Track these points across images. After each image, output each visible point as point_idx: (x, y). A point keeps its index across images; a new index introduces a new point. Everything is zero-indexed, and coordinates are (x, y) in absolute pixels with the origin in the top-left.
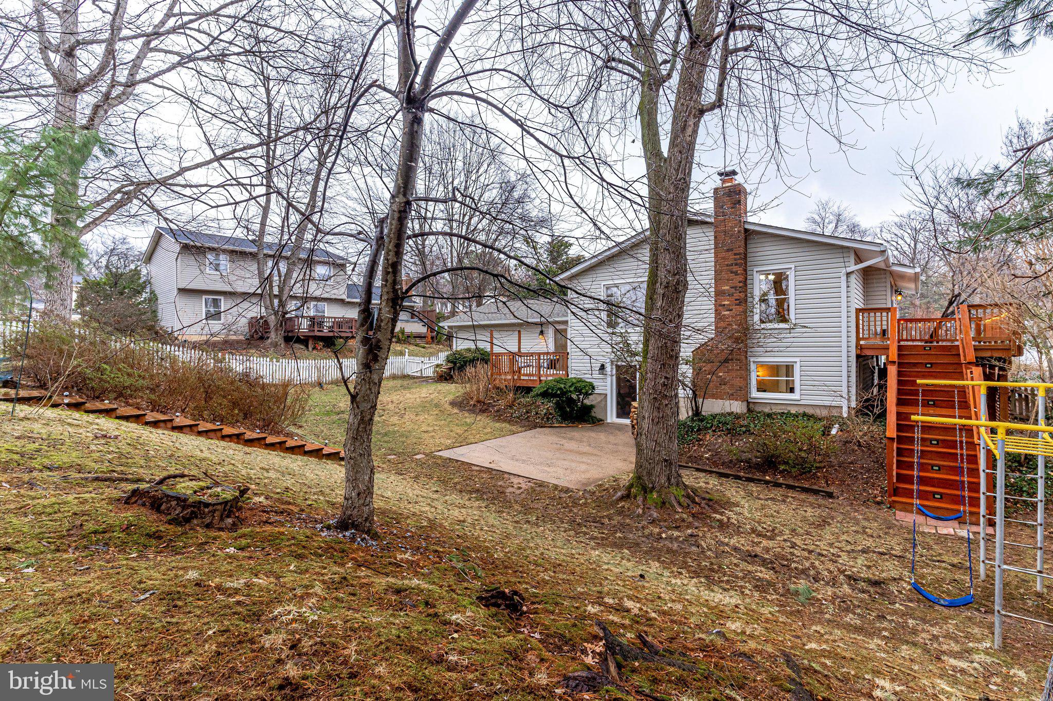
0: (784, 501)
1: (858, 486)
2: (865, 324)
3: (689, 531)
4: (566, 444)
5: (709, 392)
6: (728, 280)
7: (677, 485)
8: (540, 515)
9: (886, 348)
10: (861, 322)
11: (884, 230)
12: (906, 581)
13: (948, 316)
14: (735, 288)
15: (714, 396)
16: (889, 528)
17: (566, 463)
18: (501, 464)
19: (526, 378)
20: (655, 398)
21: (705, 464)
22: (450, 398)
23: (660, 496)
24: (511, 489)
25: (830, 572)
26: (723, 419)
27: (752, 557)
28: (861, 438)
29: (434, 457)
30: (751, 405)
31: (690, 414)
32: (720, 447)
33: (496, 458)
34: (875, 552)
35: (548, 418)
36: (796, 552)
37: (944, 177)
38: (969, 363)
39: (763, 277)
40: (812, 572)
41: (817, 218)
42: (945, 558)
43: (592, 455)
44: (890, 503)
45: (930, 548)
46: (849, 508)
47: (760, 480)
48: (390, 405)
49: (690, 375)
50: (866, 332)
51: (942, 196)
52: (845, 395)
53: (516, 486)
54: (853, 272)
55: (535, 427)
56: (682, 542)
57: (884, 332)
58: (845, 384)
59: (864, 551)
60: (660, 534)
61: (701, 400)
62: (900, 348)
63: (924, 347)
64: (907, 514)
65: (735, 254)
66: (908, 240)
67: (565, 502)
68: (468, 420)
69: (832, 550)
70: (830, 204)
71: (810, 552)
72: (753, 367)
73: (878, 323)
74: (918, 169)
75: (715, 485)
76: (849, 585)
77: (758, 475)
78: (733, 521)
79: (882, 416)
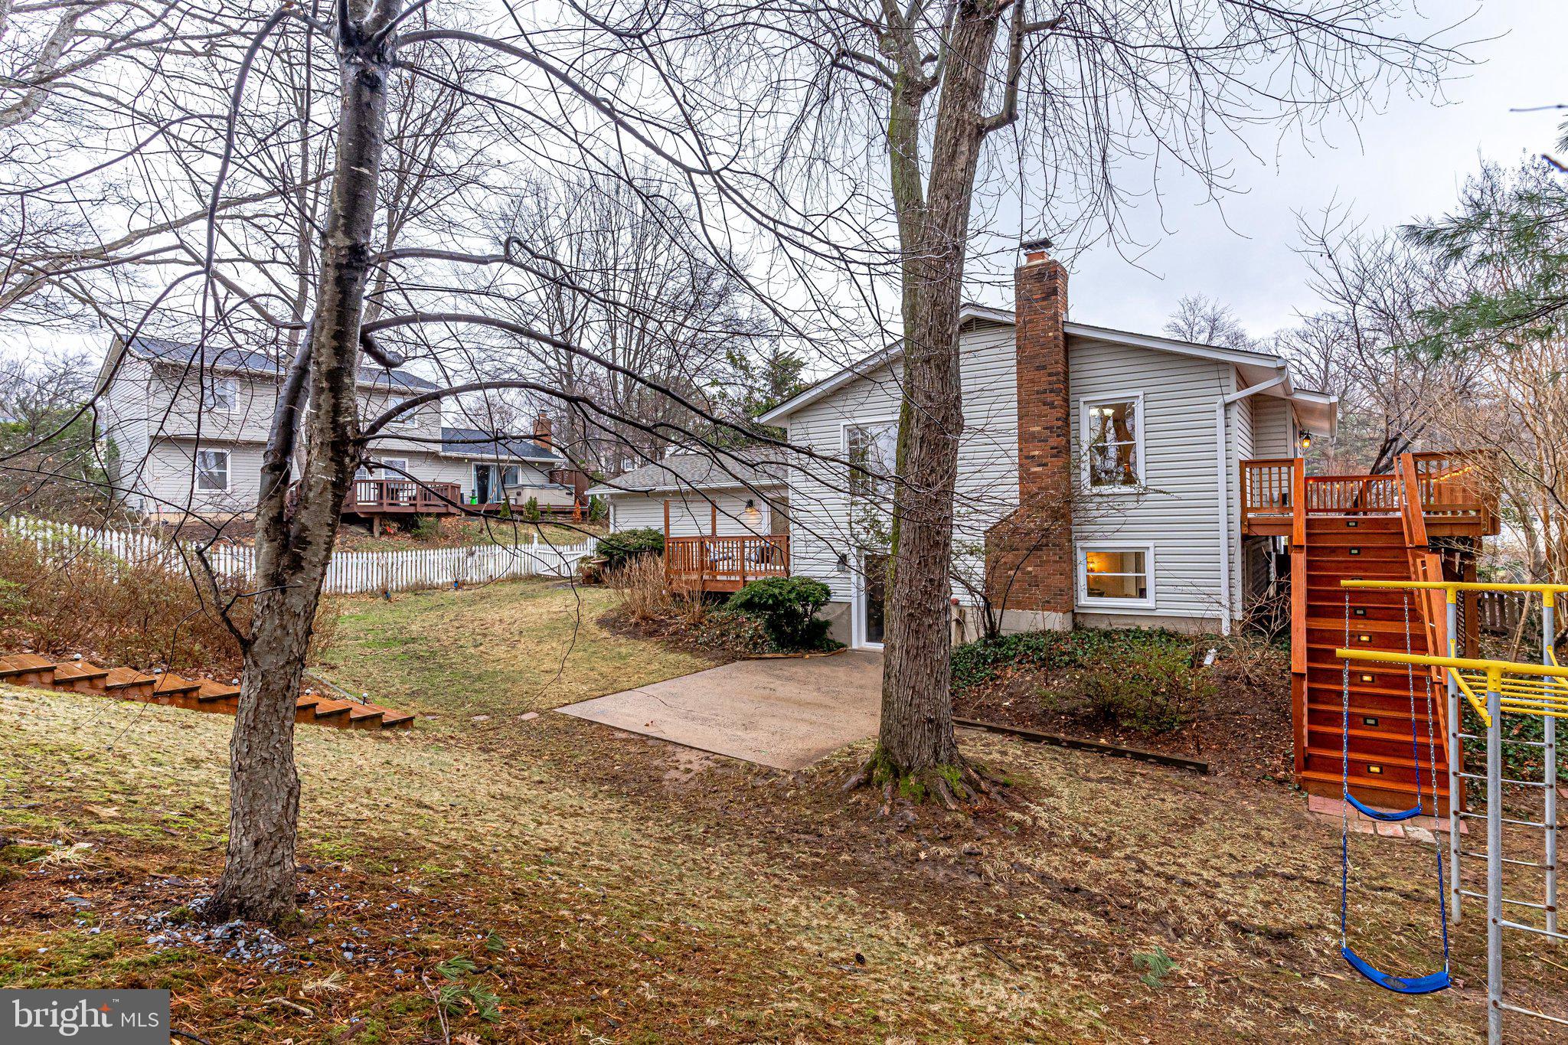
0: (1128, 782)
1: (1248, 753)
2: (1256, 485)
3: (967, 846)
4: (780, 689)
5: (1012, 596)
6: (1040, 416)
7: (951, 761)
8: (712, 823)
9: (1289, 524)
10: (1248, 482)
11: (1281, 343)
12: (1329, 931)
13: (1379, 471)
14: (1050, 428)
15: (1020, 605)
16: (1299, 827)
17: (774, 721)
18: (666, 728)
19: (724, 578)
20: (911, 615)
21: (1003, 719)
22: (600, 611)
23: (921, 781)
24: (673, 774)
25: (1203, 917)
26: (1033, 643)
27: (1071, 892)
28: (1251, 671)
29: (552, 718)
30: (1079, 619)
31: (982, 633)
32: (1027, 689)
33: (657, 716)
34: (1276, 875)
35: (755, 644)
36: (1144, 879)
37: (1370, 255)
38: (1419, 547)
39: (1095, 412)
40: (1172, 919)
41: (1181, 324)
42: (1391, 882)
43: (821, 706)
44: (1299, 781)
45: (1366, 864)
46: (1232, 792)
47: (1090, 746)
48: (497, 627)
49: (980, 571)
50: (1257, 498)
51: (1368, 285)
52: (1225, 602)
53: (682, 767)
54: (1234, 402)
55: (733, 659)
56: (953, 868)
57: (1284, 498)
58: (1224, 582)
59: (1258, 874)
60: (917, 851)
61: (998, 612)
62: (1310, 523)
63: (1347, 522)
64: (1327, 800)
65: (1050, 375)
66: (1316, 358)
67: (761, 795)
68: (623, 650)
69: (1205, 874)
70: (1202, 303)
71: (1169, 879)
72: (1080, 556)
73: (1275, 484)
74: (1332, 244)
75: (1017, 757)
76: (1235, 941)
77: (1087, 738)
78: (1042, 823)
79: (1284, 634)
